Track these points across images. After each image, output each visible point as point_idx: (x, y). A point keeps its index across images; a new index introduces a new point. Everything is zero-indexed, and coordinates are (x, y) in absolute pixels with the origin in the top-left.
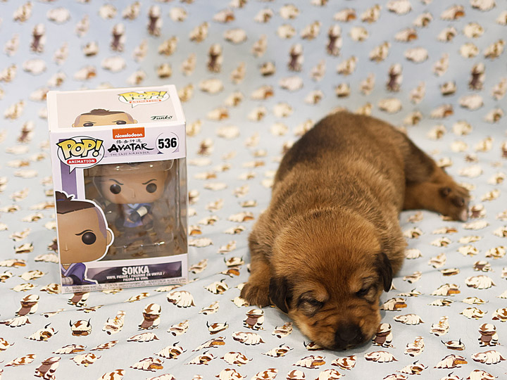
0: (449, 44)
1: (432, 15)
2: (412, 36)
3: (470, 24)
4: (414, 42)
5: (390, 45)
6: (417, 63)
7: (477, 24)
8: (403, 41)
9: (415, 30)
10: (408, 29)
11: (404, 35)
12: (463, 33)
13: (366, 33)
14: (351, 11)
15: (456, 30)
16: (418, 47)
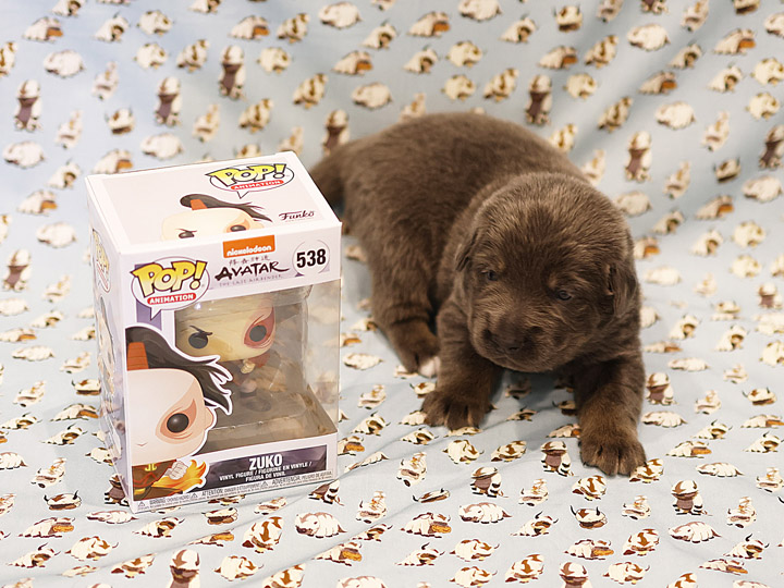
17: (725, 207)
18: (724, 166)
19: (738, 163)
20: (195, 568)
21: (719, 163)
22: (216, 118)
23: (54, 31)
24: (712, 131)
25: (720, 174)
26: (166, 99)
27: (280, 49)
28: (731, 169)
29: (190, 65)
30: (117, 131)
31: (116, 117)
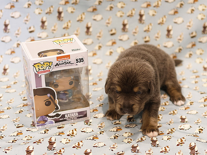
0: (192, 14)
1: (184, 2)
2: (176, 12)
3: (201, 5)
4: (177, 15)
5: (166, 17)
6: (179, 24)
7: (204, 4)
8: (172, 15)
9: (177, 9)
10: (174, 9)
11: (172, 12)
12: (198, 9)
13: (155, 12)
14: (148, 3)
15: (195, 8)
16: (179, 17)
17: (194, 45)
18: (192, 33)
19: (196, 32)
20: (55, 141)
21: (191, 33)
22: (57, 27)
23: (12, 6)
24: (188, 24)
25: (192, 35)
26: (43, 23)
27: (72, 7)
28: (194, 34)
29: (49, 13)
30: (31, 32)
31: (30, 28)
